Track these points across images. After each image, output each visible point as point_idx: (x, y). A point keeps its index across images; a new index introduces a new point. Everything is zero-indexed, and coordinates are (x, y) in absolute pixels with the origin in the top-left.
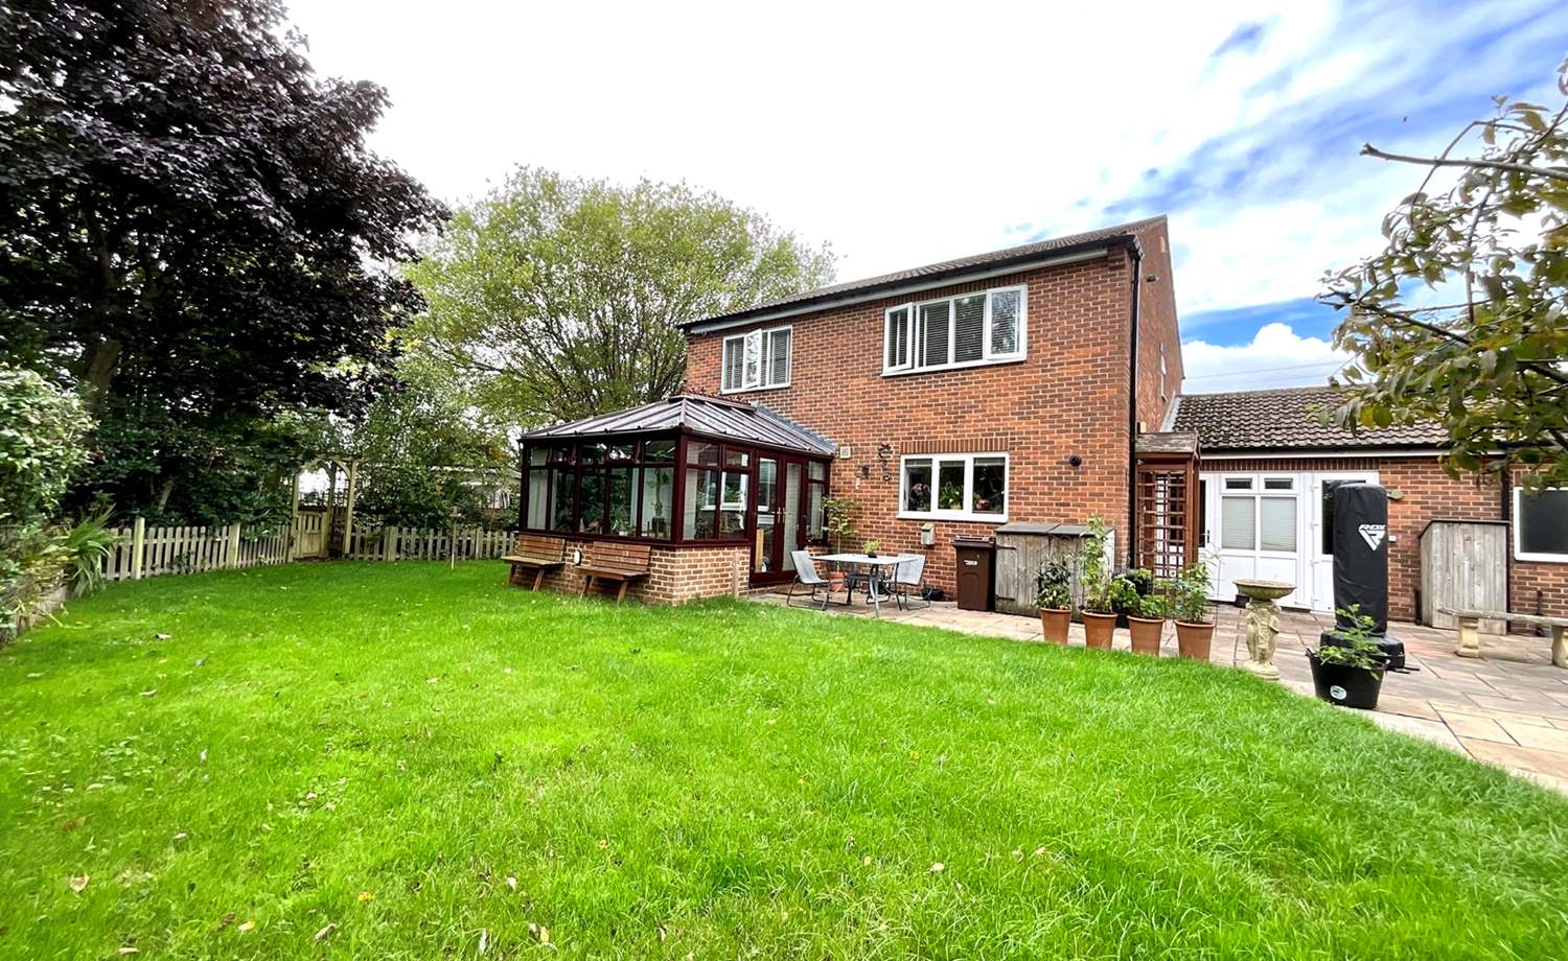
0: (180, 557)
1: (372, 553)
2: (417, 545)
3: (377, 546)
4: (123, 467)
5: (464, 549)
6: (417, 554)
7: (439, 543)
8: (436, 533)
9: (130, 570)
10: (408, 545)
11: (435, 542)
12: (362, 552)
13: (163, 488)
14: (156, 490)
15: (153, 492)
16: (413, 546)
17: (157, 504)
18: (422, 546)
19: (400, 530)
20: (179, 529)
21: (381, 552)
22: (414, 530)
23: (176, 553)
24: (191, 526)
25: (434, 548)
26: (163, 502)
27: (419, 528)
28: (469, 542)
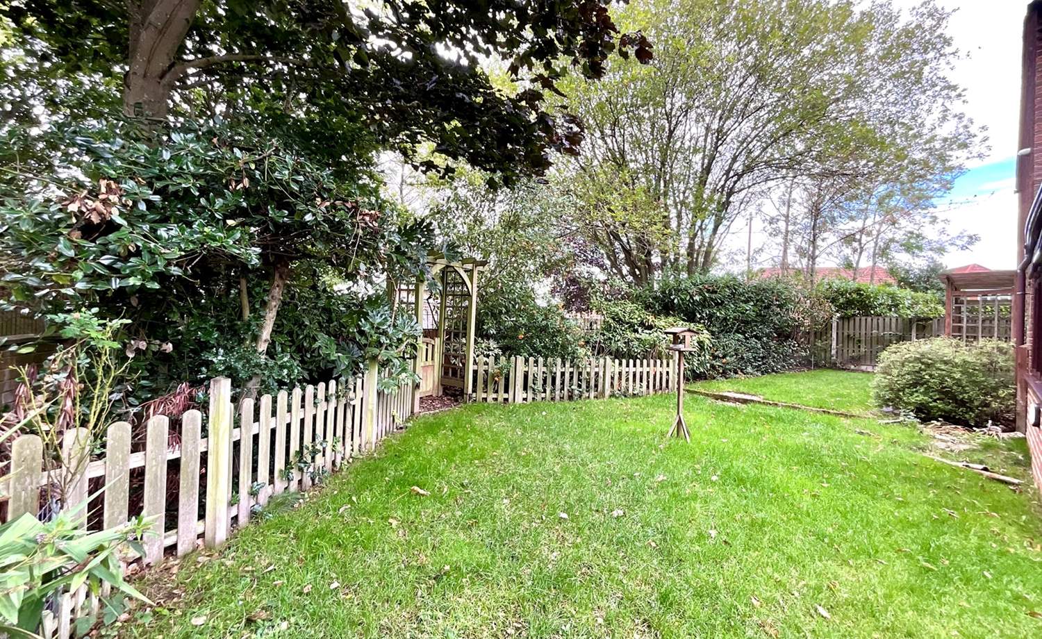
0: (300, 453)
1: (496, 392)
2: (545, 380)
3: (502, 383)
4: (167, 243)
5: (592, 383)
6: (545, 391)
7: (567, 376)
8: (564, 364)
9: (202, 516)
10: (535, 379)
11: (563, 374)
12: (485, 390)
13: (264, 304)
14: (253, 310)
15: (247, 314)
16: (540, 382)
17: (255, 338)
18: (549, 381)
19: (527, 361)
20: (297, 392)
21: (506, 391)
22: (541, 360)
23: (294, 446)
24: (315, 382)
25: (563, 383)
26: (266, 334)
27: (546, 357)
28: (597, 374)
